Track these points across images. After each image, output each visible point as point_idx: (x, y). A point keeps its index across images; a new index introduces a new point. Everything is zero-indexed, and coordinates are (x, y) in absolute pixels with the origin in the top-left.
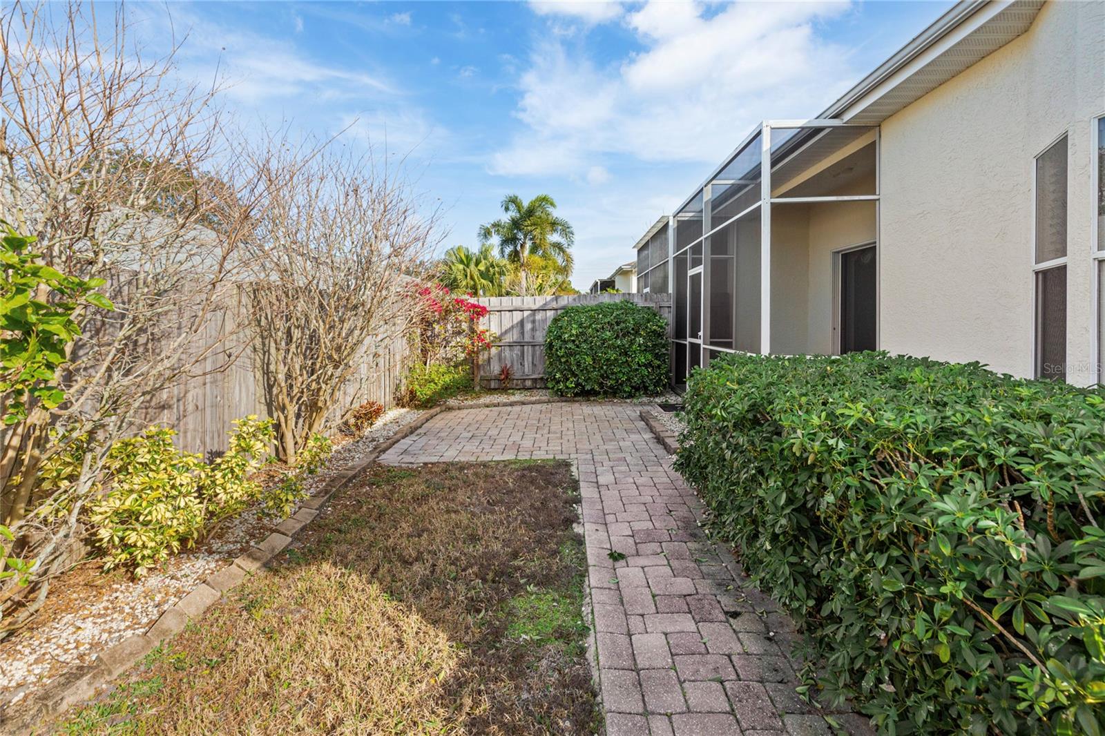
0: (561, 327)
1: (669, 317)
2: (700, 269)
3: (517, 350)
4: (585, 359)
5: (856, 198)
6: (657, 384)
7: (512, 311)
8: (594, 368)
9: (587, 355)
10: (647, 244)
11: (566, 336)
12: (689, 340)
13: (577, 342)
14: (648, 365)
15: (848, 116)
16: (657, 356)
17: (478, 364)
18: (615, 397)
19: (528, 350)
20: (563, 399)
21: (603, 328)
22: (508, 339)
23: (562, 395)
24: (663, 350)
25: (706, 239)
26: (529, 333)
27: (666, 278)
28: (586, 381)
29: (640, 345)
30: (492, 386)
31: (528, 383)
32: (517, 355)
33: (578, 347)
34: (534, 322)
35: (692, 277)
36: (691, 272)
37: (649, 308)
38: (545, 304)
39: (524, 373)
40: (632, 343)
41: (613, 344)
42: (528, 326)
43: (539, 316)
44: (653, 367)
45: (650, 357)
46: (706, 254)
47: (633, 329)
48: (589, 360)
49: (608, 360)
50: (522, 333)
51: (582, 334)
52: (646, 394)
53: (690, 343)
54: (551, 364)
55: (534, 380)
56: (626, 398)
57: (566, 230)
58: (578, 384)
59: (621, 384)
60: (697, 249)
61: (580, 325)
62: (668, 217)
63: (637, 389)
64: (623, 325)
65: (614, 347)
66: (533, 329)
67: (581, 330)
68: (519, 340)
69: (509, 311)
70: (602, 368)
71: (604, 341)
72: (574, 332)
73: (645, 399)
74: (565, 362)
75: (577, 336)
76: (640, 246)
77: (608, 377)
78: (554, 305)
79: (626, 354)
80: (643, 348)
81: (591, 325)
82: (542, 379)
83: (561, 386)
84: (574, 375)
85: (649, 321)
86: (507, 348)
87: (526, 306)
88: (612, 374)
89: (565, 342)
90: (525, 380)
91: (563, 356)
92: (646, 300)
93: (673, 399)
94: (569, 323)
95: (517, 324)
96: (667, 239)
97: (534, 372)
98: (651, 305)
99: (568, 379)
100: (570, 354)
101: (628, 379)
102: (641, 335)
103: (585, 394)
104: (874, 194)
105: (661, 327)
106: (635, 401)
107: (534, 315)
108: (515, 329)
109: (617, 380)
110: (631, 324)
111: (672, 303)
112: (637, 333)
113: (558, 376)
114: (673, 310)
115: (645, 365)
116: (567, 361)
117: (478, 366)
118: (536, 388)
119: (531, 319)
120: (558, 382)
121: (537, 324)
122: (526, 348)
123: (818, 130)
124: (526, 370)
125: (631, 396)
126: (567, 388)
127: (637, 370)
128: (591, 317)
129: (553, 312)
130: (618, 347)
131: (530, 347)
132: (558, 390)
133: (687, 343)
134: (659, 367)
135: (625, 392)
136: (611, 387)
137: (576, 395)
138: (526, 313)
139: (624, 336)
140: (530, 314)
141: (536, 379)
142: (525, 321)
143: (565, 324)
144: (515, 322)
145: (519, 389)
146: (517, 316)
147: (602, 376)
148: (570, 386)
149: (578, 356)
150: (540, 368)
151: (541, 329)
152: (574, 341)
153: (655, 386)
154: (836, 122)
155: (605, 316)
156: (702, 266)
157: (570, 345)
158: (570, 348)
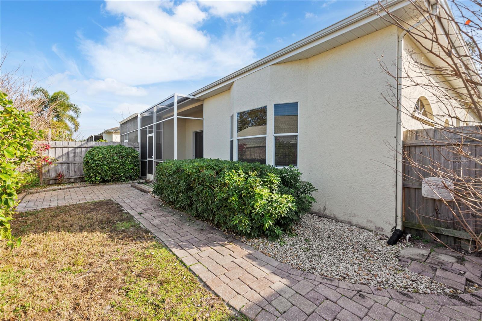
0: (93, 155)
1: (139, 151)
2: (152, 135)
3: (65, 166)
4: (105, 167)
5: (199, 119)
6: (135, 176)
7: (62, 148)
8: (109, 171)
9: (106, 166)
10: (126, 122)
11: (96, 158)
12: (148, 159)
13: (101, 161)
14: (132, 169)
15: (197, 96)
16: (135, 165)
17: (42, 173)
18: (118, 182)
19: (72, 166)
20: (94, 184)
21: (113, 155)
22: (61, 160)
23: (93, 183)
24: (138, 163)
25: (155, 125)
26: (72, 158)
27: (137, 136)
28: (105, 176)
29: (129, 161)
30: (51, 183)
31: (72, 180)
32: (65, 168)
33: (101, 163)
34: (75, 153)
35: (149, 137)
36: (148, 135)
37: (131, 148)
38: (81, 145)
39: (69, 175)
40: (126, 161)
41: (118, 161)
42: (71, 155)
43: (77, 151)
44: (134, 170)
45: (133, 166)
46: (154, 129)
47: (126, 155)
48: (107, 168)
49: (115, 167)
50: (68, 158)
51: (103, 157)
52: (131, 180)
53: (148, 160)
54: (87, 170)
55: (75, 179)
56: (123, 182)
57: (76, 110)
58: (101, 178)
59: (121, 177)
60: (151, 127)
61: (103, 154)
62: (138, 114)
63: (127, 178)
64: (122, 154)
65: (118, 162)
66: (74, 156)
67: (103, 156)
68: (66, 161)
69: (61, 148)
70: (113, 171)
71: (114, 160)
72: (100, 156)
73: (131, 182)
74: (95, 169)
75: (101, 158)
76: (122, 123)
77: (115, 174)
78: (86, 146)
79: (123, 165)
80: (130, 162)
81: (108, 154)
82: (79, 178)
83: (93, 179)
84: (100, 174)
85: (132, 152)
86: (60, 165)
87: (70, 146)
88: (117, 173)
89: (95, 160)
90: (70, 179)
91: (94, 167)
92: (129, 145)
93: (141, 181)
94: (97, 153)
95: (65, 154)
96: (137, 122)
97: (75, 175)
98: (132, 147)
99: (97, 176)
100: (98, 165)
101: (124, 175)
102: (129, 158)
103: (104, 181)
104: (203, 118)
105: (137, 155)
106: (127, 182)
107: (75, 150)
108: (64, 156)
109: (119, 175)
110: (125, 154)
111: (140, 146)
112: (127, 157)
113: (91, 175)
114: (140, 149)
115: (131, 169)
116: (96, 168)
117: (42, 174)
118: (76, 182)
119: (73, 151)
120: (91, 177)
121: (77, 154)
122: (70, 165)
123: (188, 98)
124: (71, 175)
125: (125, 181)
126: (96, 180)
127: (128, 171)
128: (107, 151)
129: (85, 149)
130: (120, 162)
131: (73, 164)
132: (91, 181)
133: (147, 160)
134: (136, 169)
135: (122, 179)
136: (116, 178)
137: (100, 182)
138: (70, 149)
139: (122, 158)
140: (73, 150)
141: (76, 178)
142: (70, 152)
143: (95, 154)
144: (64, 153)
145: (67, 183)
146: (65, 151)
147: (112, 174)
148: (98, 179)
149: (101, 166)
150: (78, 173)
151: (79, 156)
152: (100, 160)
153: (135, 177)
154: (193, 97)
155: (114, 150)
156: (153, 134)
157: (98, 162)
158: (98, 163)
